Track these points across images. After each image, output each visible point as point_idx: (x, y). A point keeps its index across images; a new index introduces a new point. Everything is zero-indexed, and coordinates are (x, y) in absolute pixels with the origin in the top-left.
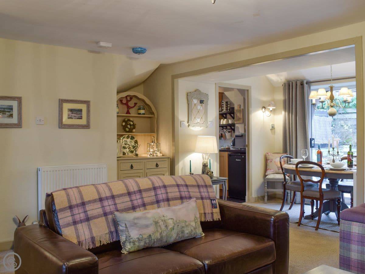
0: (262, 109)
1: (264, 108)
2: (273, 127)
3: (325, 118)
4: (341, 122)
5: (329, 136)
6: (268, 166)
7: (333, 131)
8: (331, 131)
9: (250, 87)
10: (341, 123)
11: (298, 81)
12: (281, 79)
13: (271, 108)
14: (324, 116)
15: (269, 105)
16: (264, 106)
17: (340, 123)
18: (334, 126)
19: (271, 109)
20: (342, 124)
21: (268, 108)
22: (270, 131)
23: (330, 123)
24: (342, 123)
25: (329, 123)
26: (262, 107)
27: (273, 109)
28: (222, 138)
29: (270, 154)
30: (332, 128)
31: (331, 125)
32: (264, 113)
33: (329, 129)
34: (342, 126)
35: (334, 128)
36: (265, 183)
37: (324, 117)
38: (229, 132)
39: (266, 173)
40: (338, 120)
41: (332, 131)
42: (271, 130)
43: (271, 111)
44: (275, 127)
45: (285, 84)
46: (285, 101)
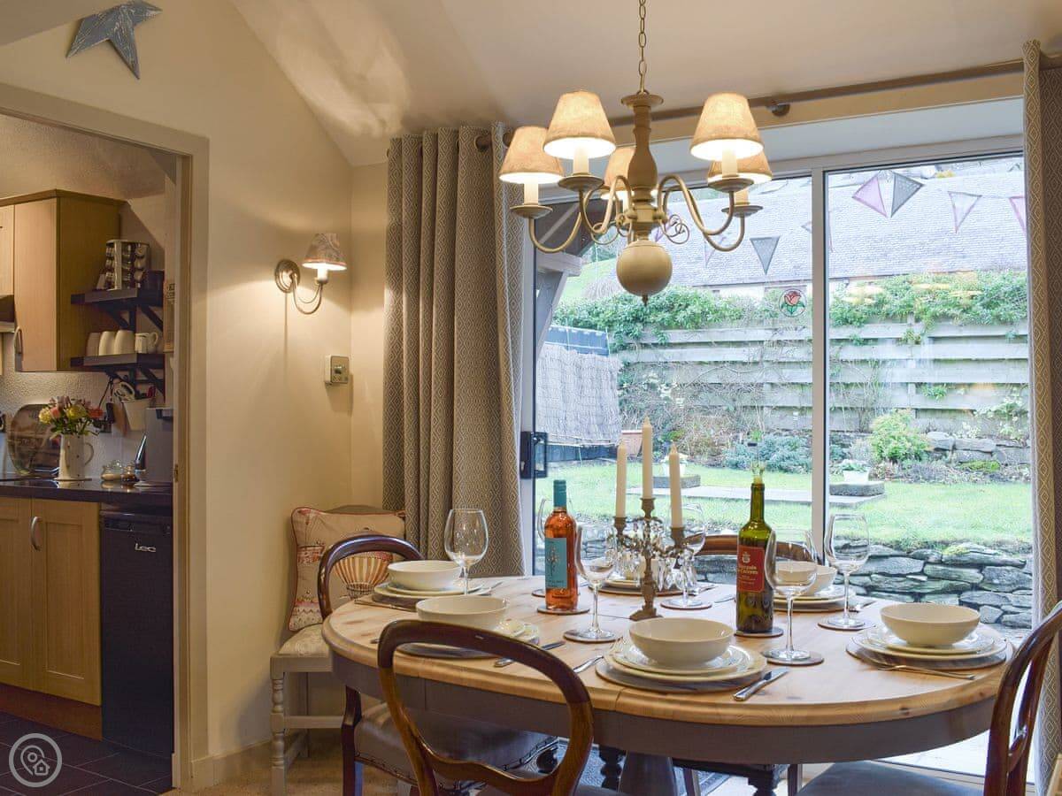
0: (277, 276)
1: (291, 266)
2: (338, 372)
3: (599, 357)
4: (651, 375)
5: (610, 422)
6: (301, 582)
7: (624, 403)
8: (618, 403)
9: (204, 143)
10: (648, 378)
11: (462, 129)
12: (383, 123)
13: (323, 269)
14: (596, 350)
15: (312, 254)
16: (288, 256)
17: (644, 376)
18: (625, 385)
19: (322, 275)
20: (651, 381)
21: (306, 265)
22: (322, 392)
23: (615, 376)
24: (652, 378)
25: (612, 376)
26: (278, 260)
27: (330, 273)
28: (114, 428)
29: (312, 515)
30: (620, 393)
31: (615, 384)
32: (290, 295)
33: (611, 397)
34: (652, 386)
35: (627, 396)
36: (274, 682)
37: (594, 355)
38: (139, 396)
39: (292, 621)
40: (640, 366)
41: (620, 404)
42: (331, 385)
43: (322, 283)
44: (353, 369)
45: (398, 143)
46: (395, 234)
